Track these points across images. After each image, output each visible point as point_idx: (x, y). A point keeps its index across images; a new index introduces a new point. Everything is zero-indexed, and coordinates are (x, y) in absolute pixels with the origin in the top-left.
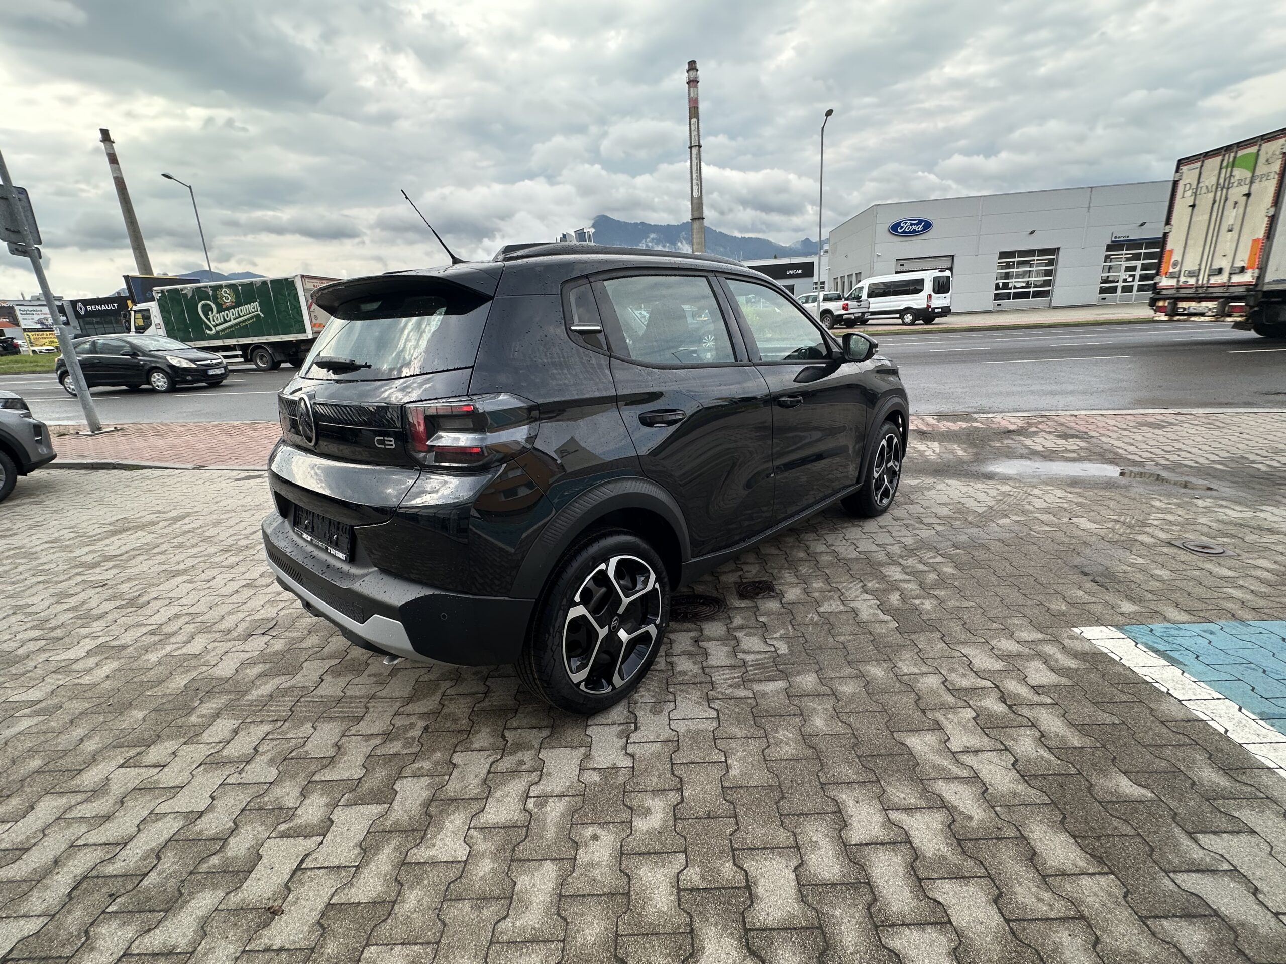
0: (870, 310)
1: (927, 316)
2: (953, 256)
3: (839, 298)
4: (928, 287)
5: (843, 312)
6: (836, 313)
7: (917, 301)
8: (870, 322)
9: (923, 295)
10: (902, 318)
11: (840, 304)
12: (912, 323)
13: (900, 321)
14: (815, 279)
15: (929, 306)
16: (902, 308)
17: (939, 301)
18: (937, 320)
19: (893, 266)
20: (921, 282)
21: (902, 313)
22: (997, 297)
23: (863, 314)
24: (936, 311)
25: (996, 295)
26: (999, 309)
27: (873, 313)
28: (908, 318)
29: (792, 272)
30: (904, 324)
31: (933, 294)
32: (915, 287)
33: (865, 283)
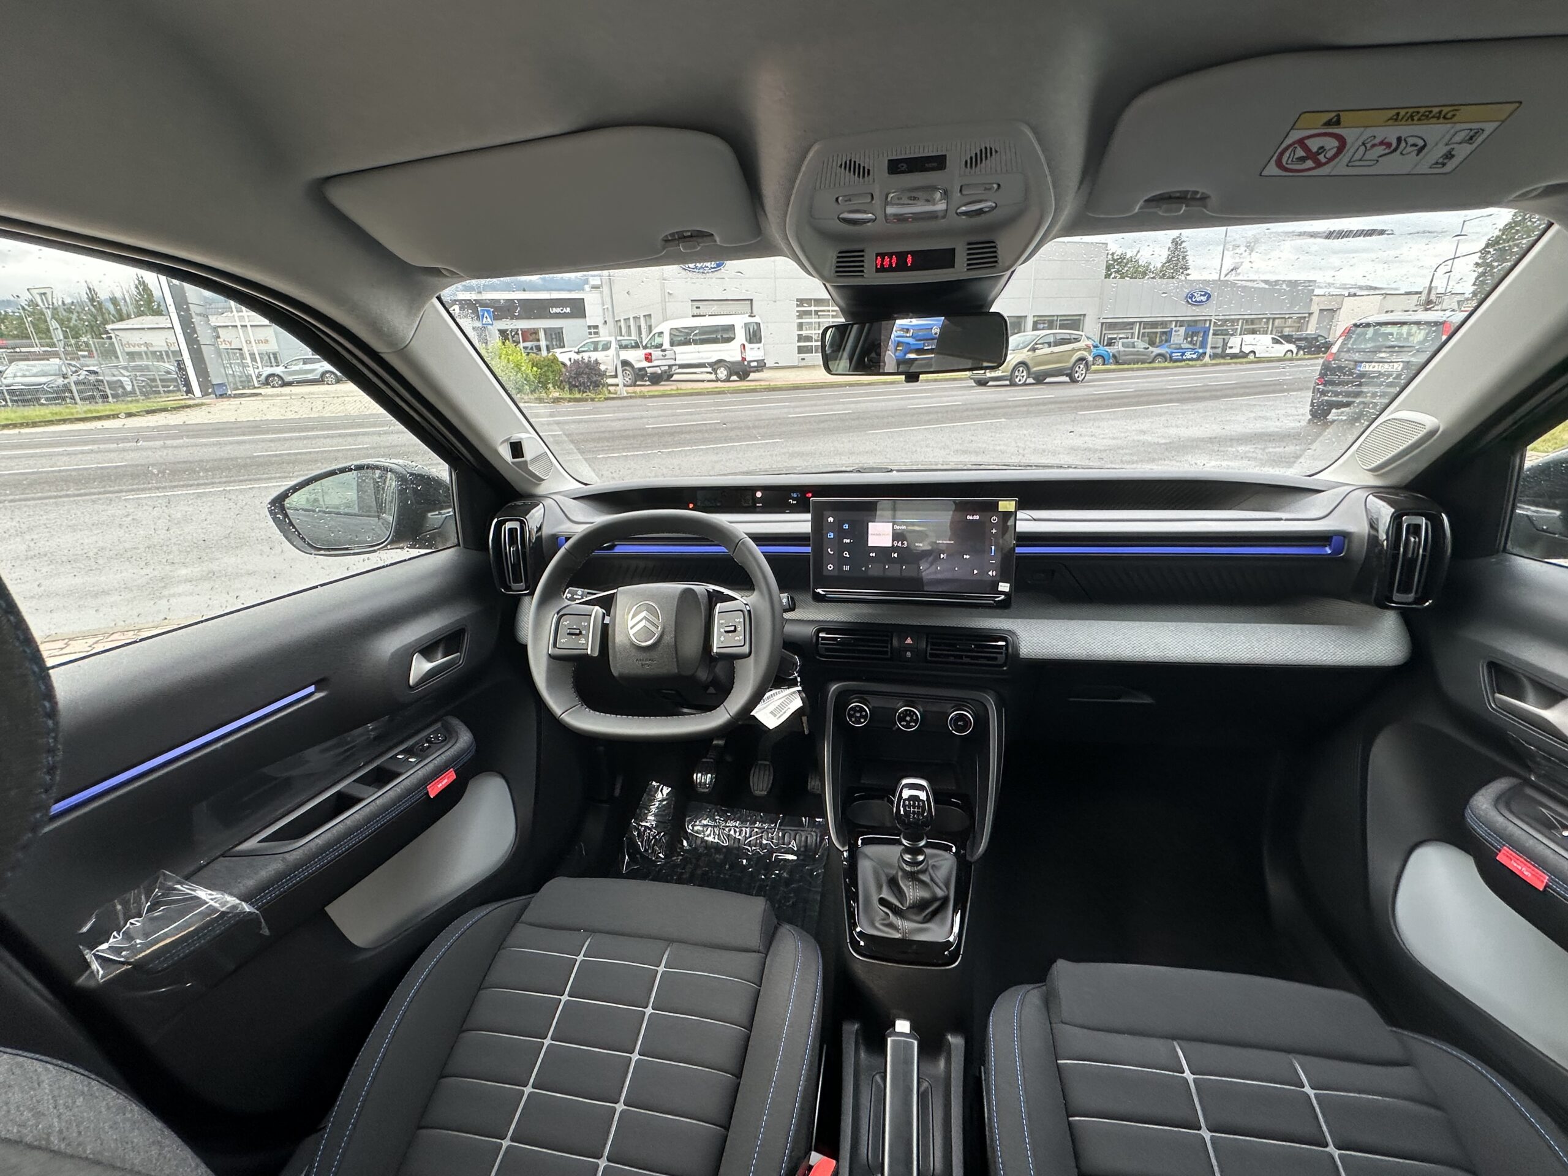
0: (678, 362)
1: (741, 371)
2: (751, 300)
3: (636, 346)
4: (740, 336)
5: (645, 364)
6: (637, 365)
7: (730, 352)
8: (675, 377)
9: (735, 345)
10: (715, 371)
11: (641, 353)
12: (728, 380)
13: (713, 377)
14: (590, 321)
15: (744, 359)
16: (713, 360)
17: (754, 353)
18: (752, 376)
19: (689, 309)
20: (731, 328)
21: (716, 365)
22: (801, 350)
23: (670, 366)
24: (753, 364)
25: (799, 347)
26: (803, 363)
27: (682, 366)
28: (722, 373)
29: (558, 310)
30: (717, 380)
31: (747, 345)
32: (724, 335)
33: (666, 327)
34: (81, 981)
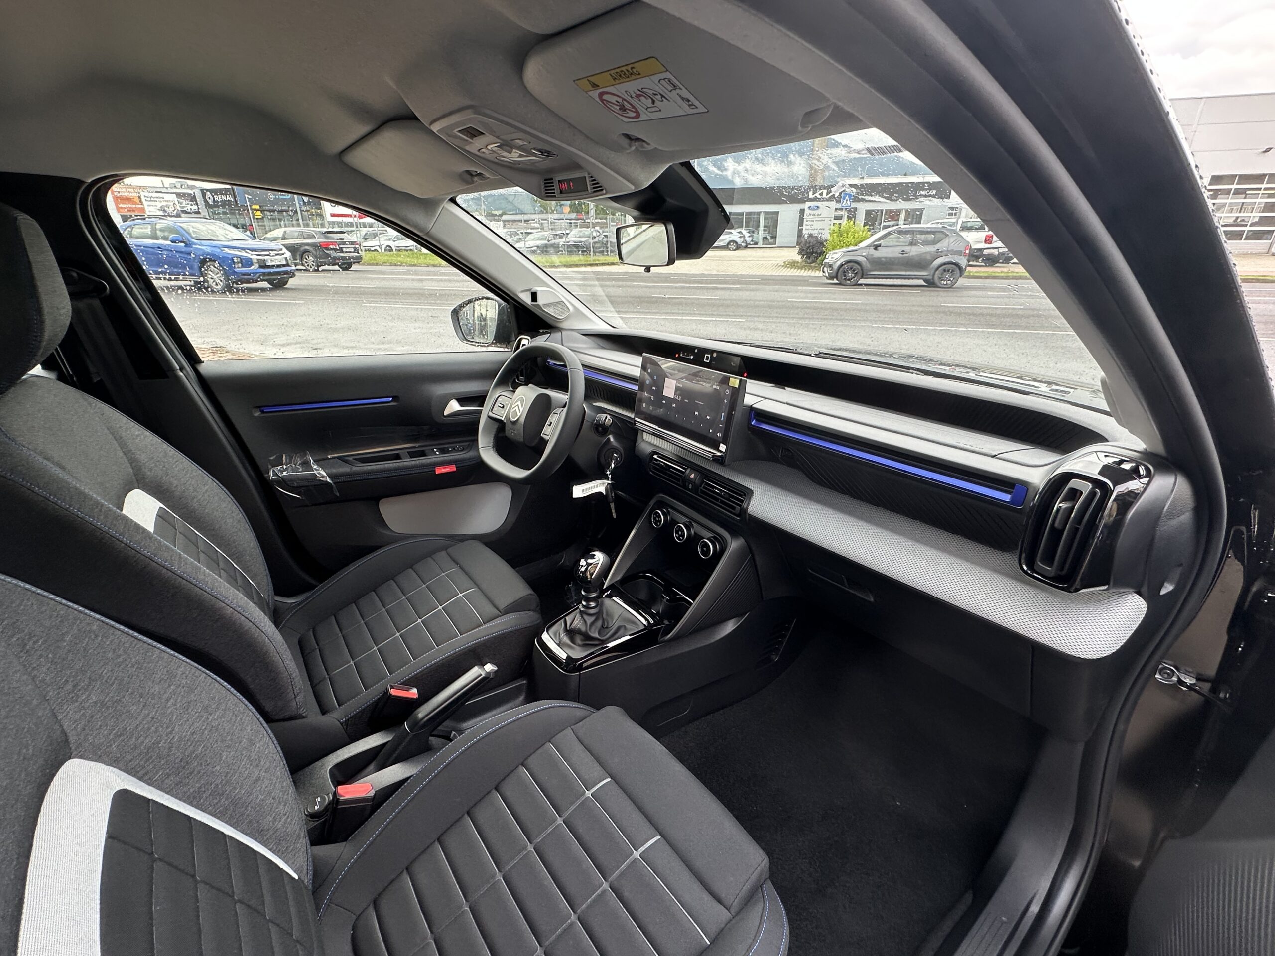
34: (266, 475)
